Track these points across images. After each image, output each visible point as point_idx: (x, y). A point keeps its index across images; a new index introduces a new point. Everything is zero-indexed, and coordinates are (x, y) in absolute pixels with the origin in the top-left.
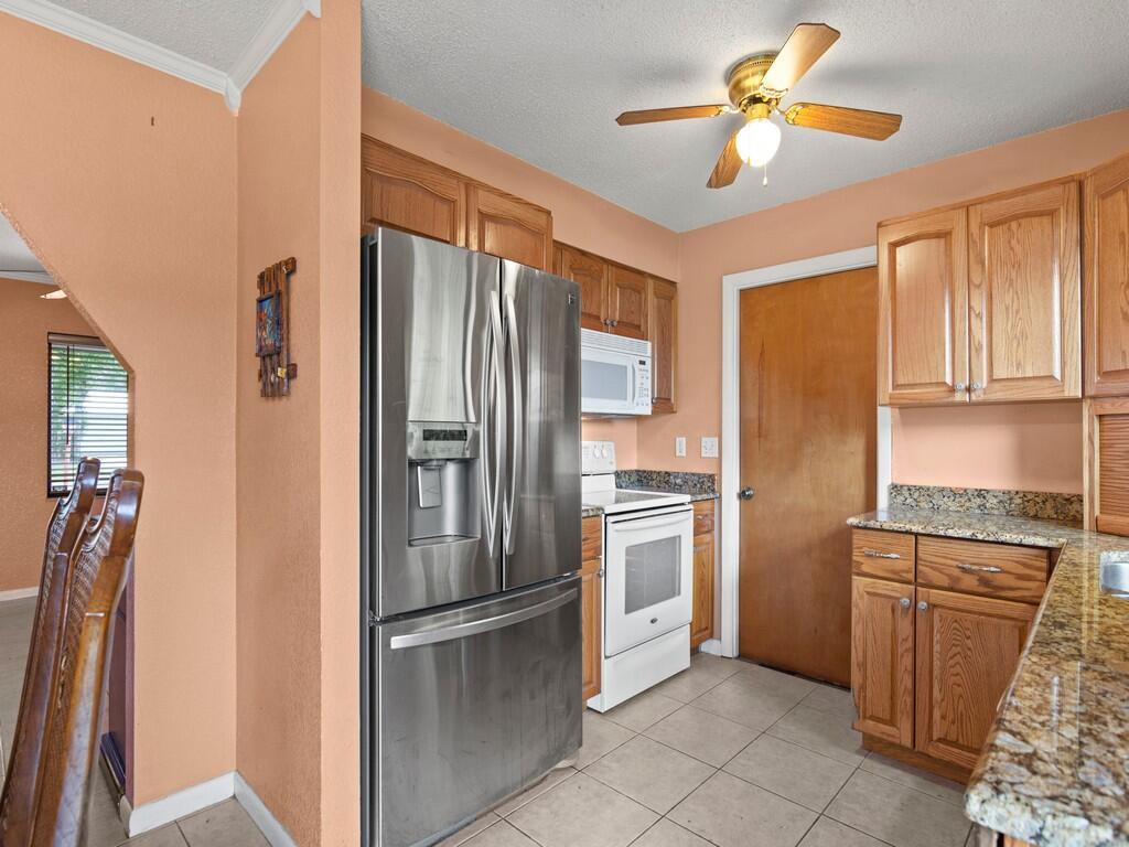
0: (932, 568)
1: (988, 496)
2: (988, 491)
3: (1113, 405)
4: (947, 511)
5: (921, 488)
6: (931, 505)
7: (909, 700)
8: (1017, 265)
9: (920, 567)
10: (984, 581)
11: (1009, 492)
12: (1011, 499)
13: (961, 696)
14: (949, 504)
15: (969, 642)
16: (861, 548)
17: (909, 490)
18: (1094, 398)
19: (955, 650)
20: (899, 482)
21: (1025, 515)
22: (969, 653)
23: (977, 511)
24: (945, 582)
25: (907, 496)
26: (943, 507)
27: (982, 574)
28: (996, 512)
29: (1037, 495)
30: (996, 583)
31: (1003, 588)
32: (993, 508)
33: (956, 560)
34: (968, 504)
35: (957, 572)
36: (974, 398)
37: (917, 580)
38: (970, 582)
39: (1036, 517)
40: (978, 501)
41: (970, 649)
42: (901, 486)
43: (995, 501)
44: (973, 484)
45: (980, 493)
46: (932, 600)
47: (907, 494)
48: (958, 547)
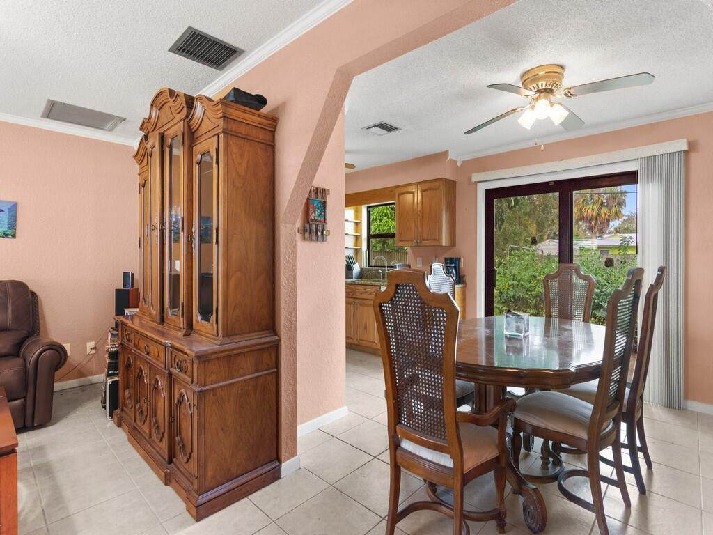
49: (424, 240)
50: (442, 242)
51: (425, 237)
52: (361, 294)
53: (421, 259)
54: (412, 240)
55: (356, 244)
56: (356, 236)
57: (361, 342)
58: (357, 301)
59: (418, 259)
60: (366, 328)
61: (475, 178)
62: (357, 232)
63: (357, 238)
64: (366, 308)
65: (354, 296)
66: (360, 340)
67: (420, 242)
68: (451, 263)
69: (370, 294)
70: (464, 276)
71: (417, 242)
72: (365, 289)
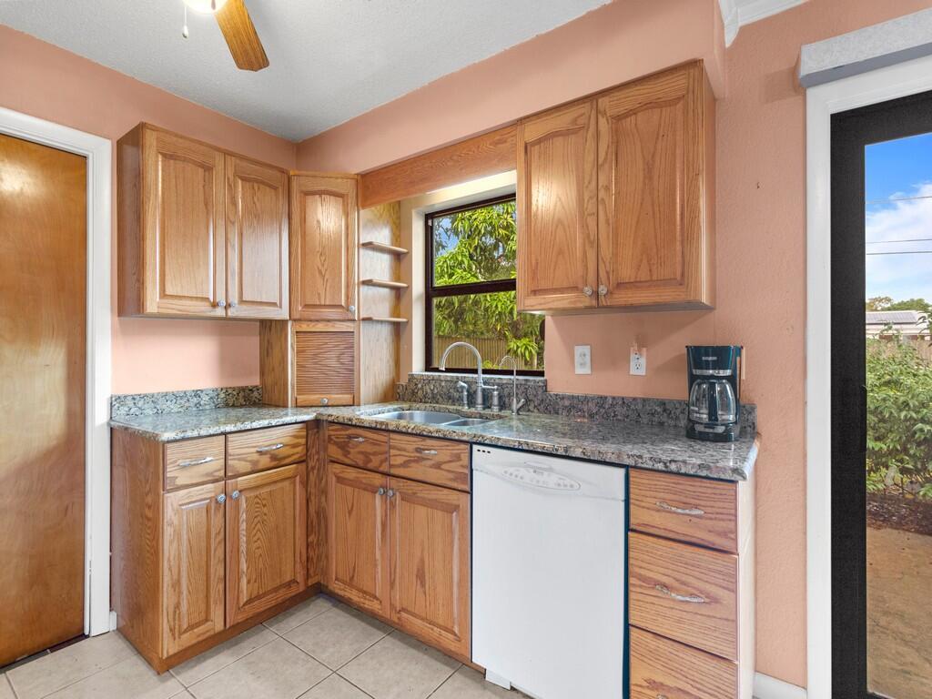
0: (239, 460)
1: (202, 395)
2: (202, 391)
3: (308, 325)
4: (170, 413)
5: (146, 395)
6: (156, 410)
7: (221, 587)
8: (257, 216)
9: (230, 462)
10: (274, 458)
11: (217, 389)
12: (218, 395)
13: (261, 555)
14: (172, 407)
15: (265, 510)
16: (175, 462)
17: (134, 399)
18: (295, 320)
19: (256, 520)
20: (121, 393)
21: (227, 405)
22: (265, 518)
23: (194, 409)
24: (248, 467)
25: (132, 405)
26: (167, 410)
27: (272, 452)
28: (207, 407)
29: (234, 389)
30: (281, 456)
31: (285, 458)
32: (205, 404)
33: (255, 447)
34: (187, 404)
35: (256, 457)
36: (230, 314)
37: (227, 475)
38: (265, 461)
39: (233, 406)
40: (195, 400)
41: (265, 514)
42: (125, 397)
43: (207, 398)
44: (191, 386)
45: (197, 394)
46: (240, 487)
47: (130, 403)
48: (257, 435)
49: (619, 285)
50: (697, 289)
51: (626, 273)
52: (405, 465)
53: (587, 349)
54: (575, 288)
55: (396, 311)
56: (397, 289)
57: (404, 615)
58: (393, 482)
59: (579, 350)
60: (421, 576)
61: (814, 58)
62: (397, 277)
63: (399, 294)
64: (421, 512)
65: (384, 468)
66: (403, 610)
67: (609, 293)
68: (717, 366)
69: (438, 466)
70: (752, 410)
71: (596, 294)
72: (418, 450)
